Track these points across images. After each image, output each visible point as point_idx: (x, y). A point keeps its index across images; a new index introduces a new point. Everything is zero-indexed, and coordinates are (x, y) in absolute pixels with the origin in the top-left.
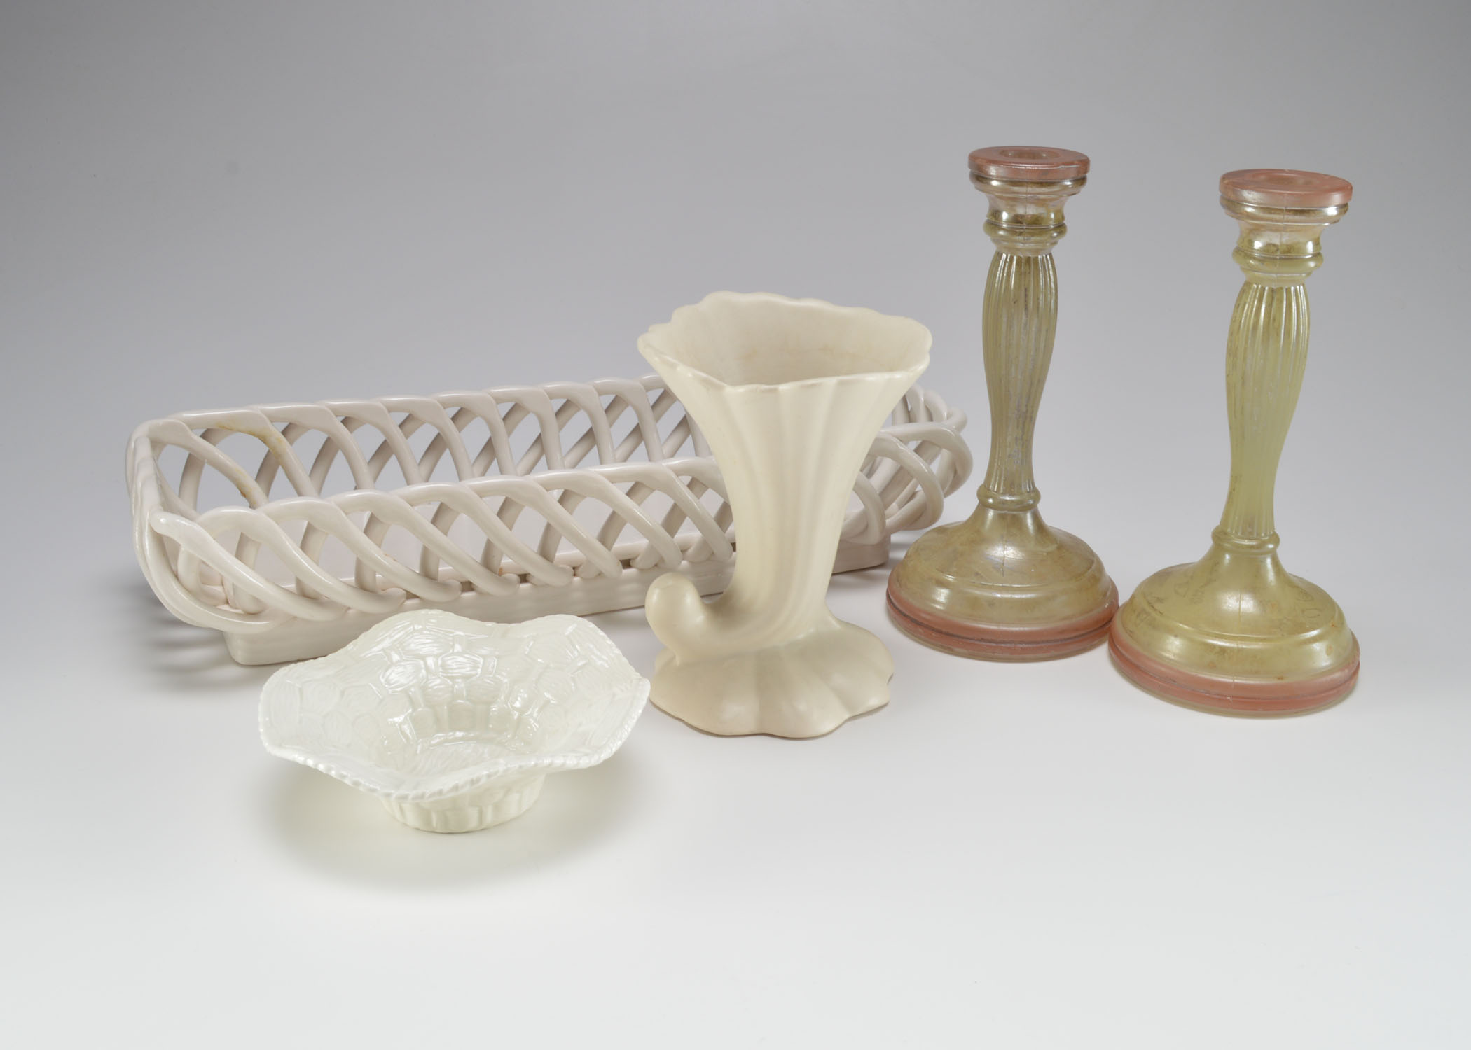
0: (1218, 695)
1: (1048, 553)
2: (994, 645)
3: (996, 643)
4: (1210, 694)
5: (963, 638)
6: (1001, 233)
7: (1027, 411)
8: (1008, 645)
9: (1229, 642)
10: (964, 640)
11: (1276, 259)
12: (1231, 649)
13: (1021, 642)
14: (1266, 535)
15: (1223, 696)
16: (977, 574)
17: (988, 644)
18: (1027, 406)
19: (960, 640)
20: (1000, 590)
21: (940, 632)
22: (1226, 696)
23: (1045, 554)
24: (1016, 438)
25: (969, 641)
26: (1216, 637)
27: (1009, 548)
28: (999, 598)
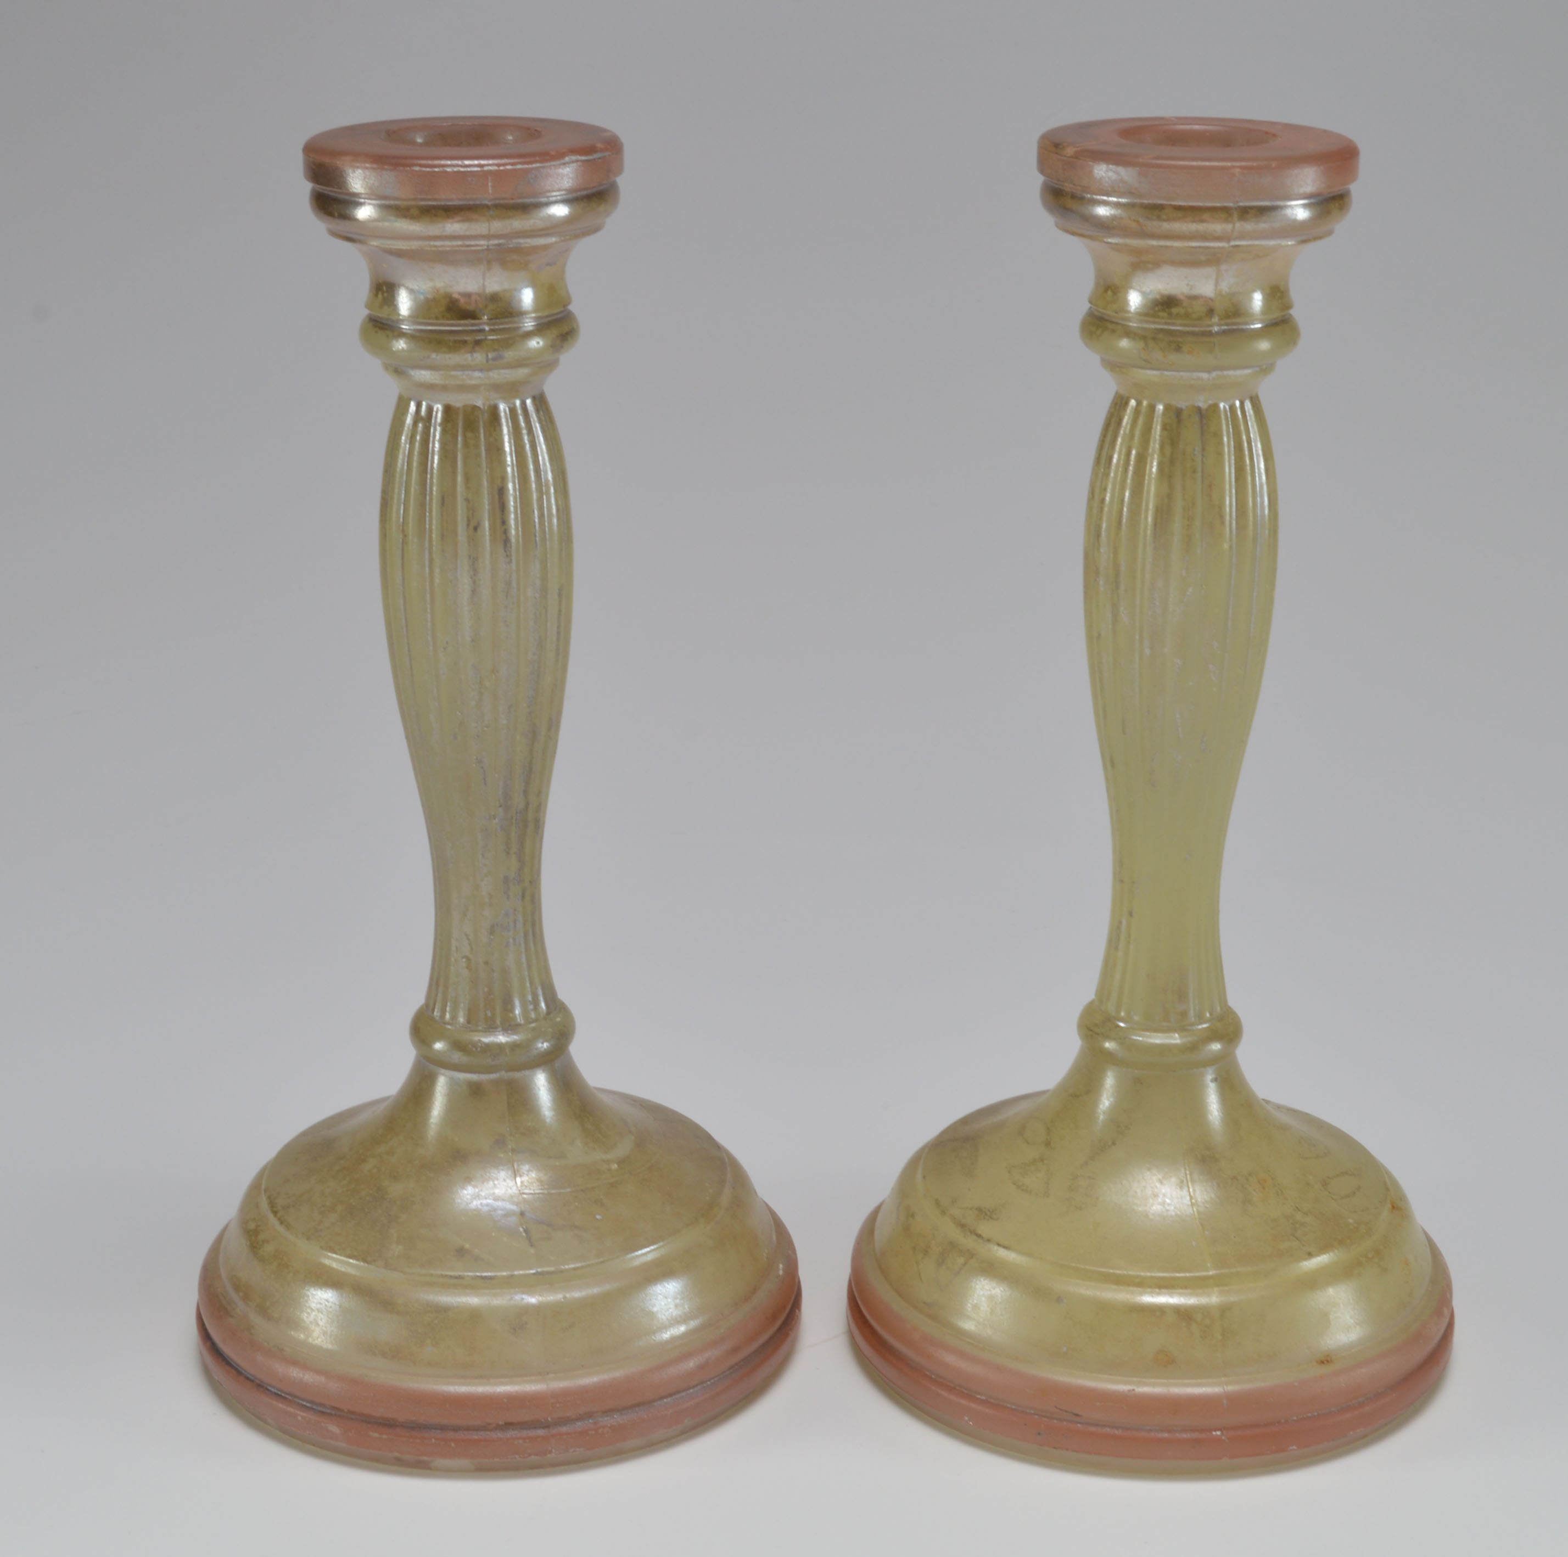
0: (1193, 1430)
1: (621, 1162)
2: (541, 1432)
3: (546, 1426)
4: (1169, 1431)
5: (456, 1429)
6: (401, 344)
7: (527, 804)
8: (579, 1425)
9: (1197, 1295)
10: (461, 1435)
11: (1210, 334)
12: (1204, 1310)
13: (608, 1412)
14: (1201, 1019)
15: (1201, 1431)
16: (461, 1252)
17: (525, 1433)
18: (525, 793)
19: (451, 1435)
20: (528, 1285)
21: (388, 1424)
22: (1210, 1430)
23: (615, 1166)
24: (506, 879)
25: (475, 1436)
26: (1160, 1287)
27: (526, 1167)
28: (533, 1306)
